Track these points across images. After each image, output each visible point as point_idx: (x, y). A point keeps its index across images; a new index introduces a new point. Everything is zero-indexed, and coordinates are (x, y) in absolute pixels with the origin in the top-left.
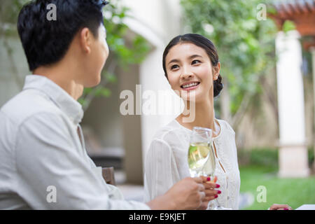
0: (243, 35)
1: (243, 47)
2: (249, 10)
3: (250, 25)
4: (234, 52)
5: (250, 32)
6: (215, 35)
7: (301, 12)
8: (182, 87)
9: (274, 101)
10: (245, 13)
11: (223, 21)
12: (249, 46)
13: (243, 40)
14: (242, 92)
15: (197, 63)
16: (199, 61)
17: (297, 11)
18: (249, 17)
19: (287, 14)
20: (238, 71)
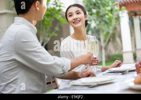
0: (107, 12)
1: (107, 17)
2: (108, 3)
3: (109, 8)
4: (104, 19)
5: (109, 11)
6: (96, 12)
7: (128, 3)
8: (74, 23)
9: (120, 37)
10: (107, 4)
11: (99, 8)
12: (109, 16)
13: (107, 14)
14: (108, 33)
15: (79, 14)
16: (80, 13)
17: (126, 3)
18: (108, 6)
19: (122, 4)
20: (106, 26)
